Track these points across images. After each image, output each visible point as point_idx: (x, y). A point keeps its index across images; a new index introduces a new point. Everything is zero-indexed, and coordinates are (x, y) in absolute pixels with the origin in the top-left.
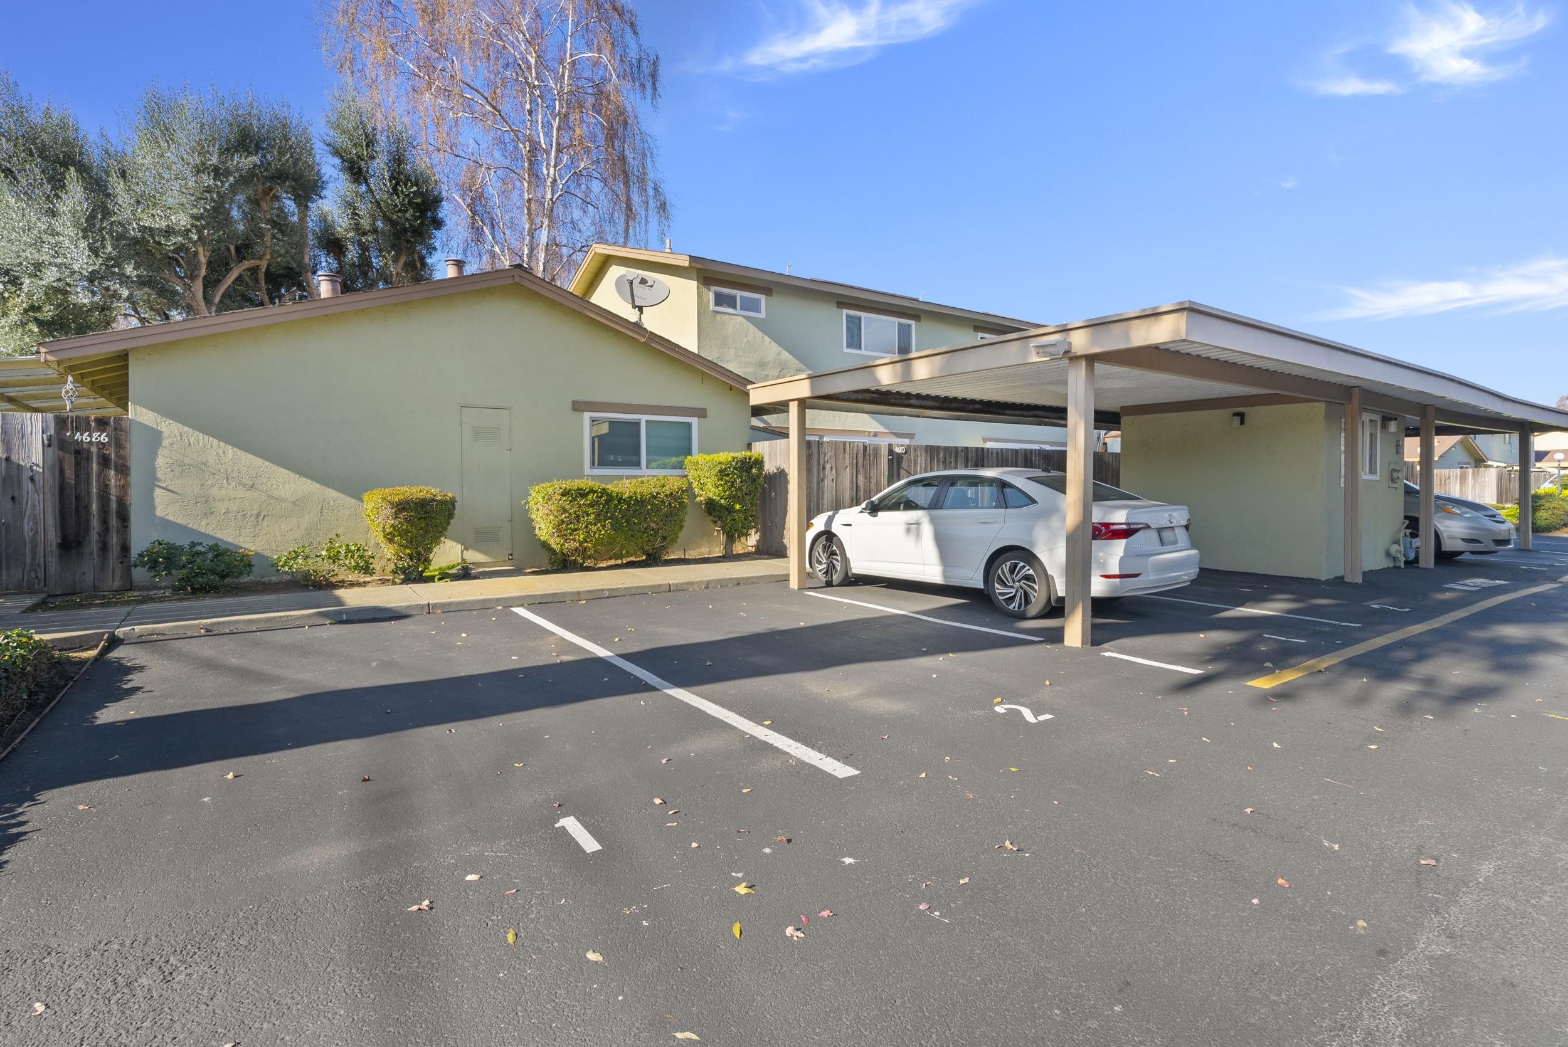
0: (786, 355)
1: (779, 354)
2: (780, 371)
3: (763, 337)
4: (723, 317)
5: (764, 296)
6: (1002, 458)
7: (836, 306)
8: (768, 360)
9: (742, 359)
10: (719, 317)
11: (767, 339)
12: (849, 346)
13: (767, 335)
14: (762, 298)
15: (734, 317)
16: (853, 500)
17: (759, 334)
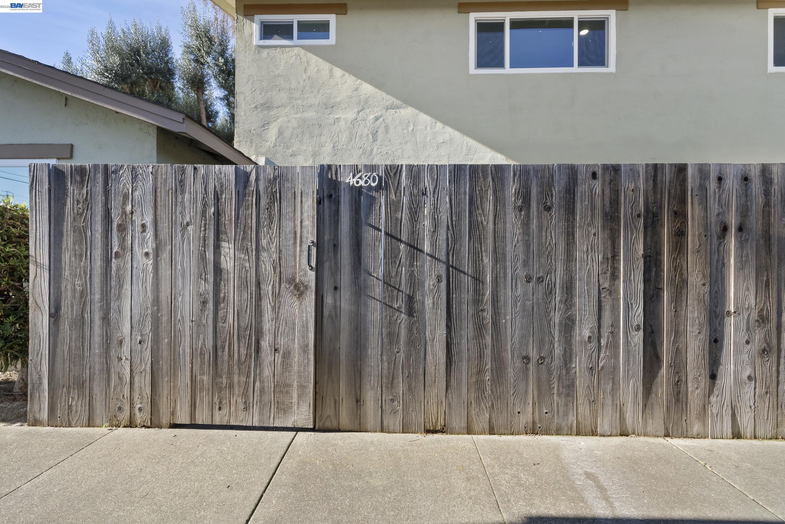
0: (367, 89)
1: (356, 90)
2: (359, 112)
3: (331, 70)
4: (272, 52)
5: (335, 15)
6: (767, 193)
7: (456, 11)
8: (338, 99)
9: (299, 102)
10: (265, 53)
11: (338, 72)
12: (480, 64)
13: (338, 66)
14: (332, 18)
15: (288, 49)
16: (204, 303)
17: (325, 66)
